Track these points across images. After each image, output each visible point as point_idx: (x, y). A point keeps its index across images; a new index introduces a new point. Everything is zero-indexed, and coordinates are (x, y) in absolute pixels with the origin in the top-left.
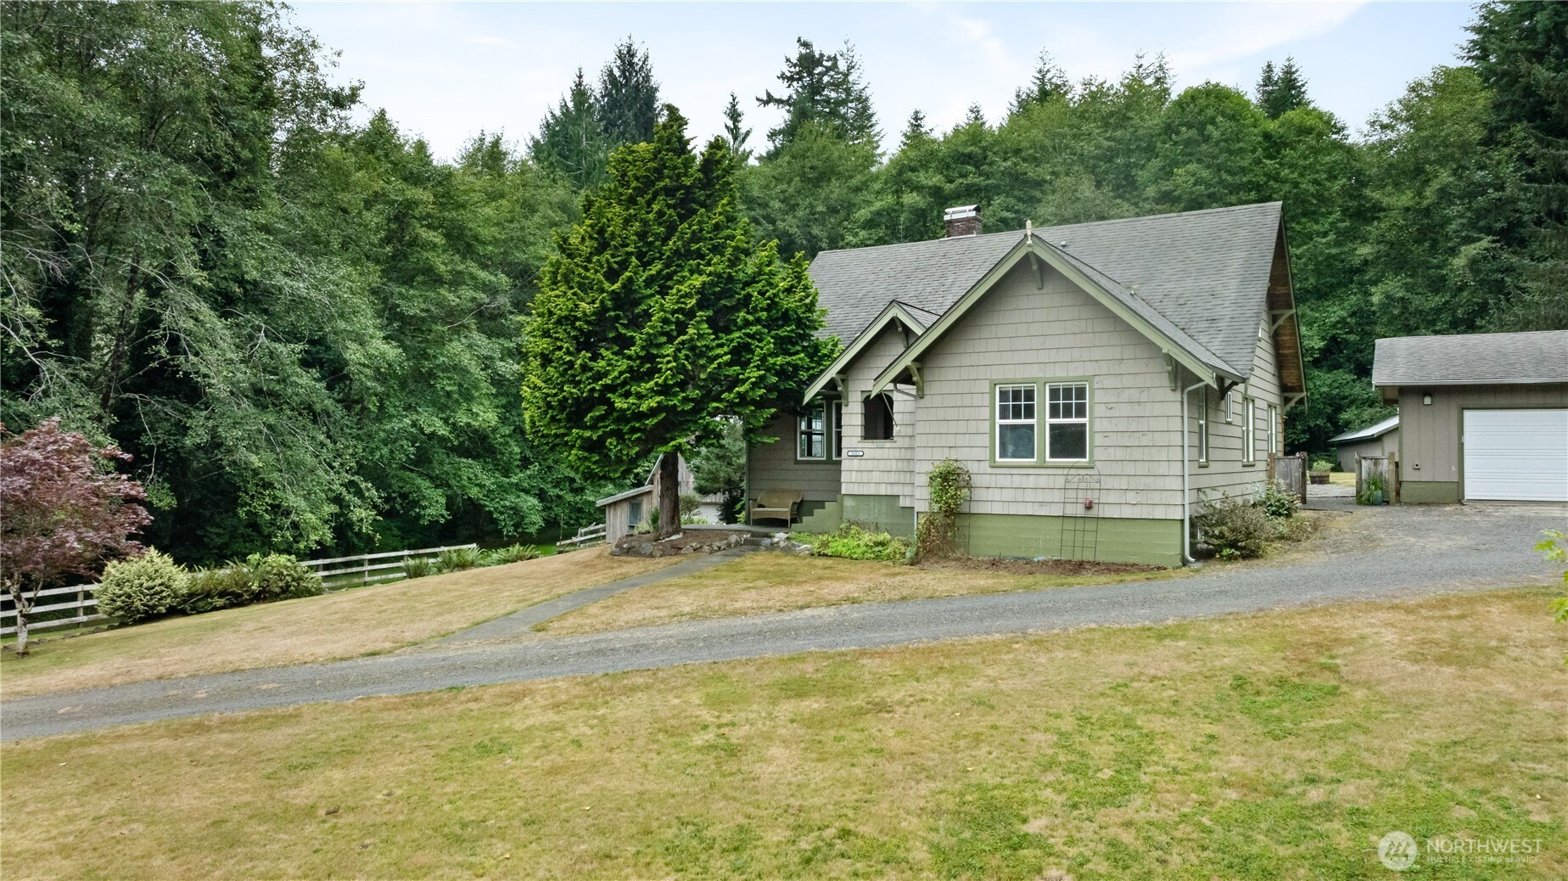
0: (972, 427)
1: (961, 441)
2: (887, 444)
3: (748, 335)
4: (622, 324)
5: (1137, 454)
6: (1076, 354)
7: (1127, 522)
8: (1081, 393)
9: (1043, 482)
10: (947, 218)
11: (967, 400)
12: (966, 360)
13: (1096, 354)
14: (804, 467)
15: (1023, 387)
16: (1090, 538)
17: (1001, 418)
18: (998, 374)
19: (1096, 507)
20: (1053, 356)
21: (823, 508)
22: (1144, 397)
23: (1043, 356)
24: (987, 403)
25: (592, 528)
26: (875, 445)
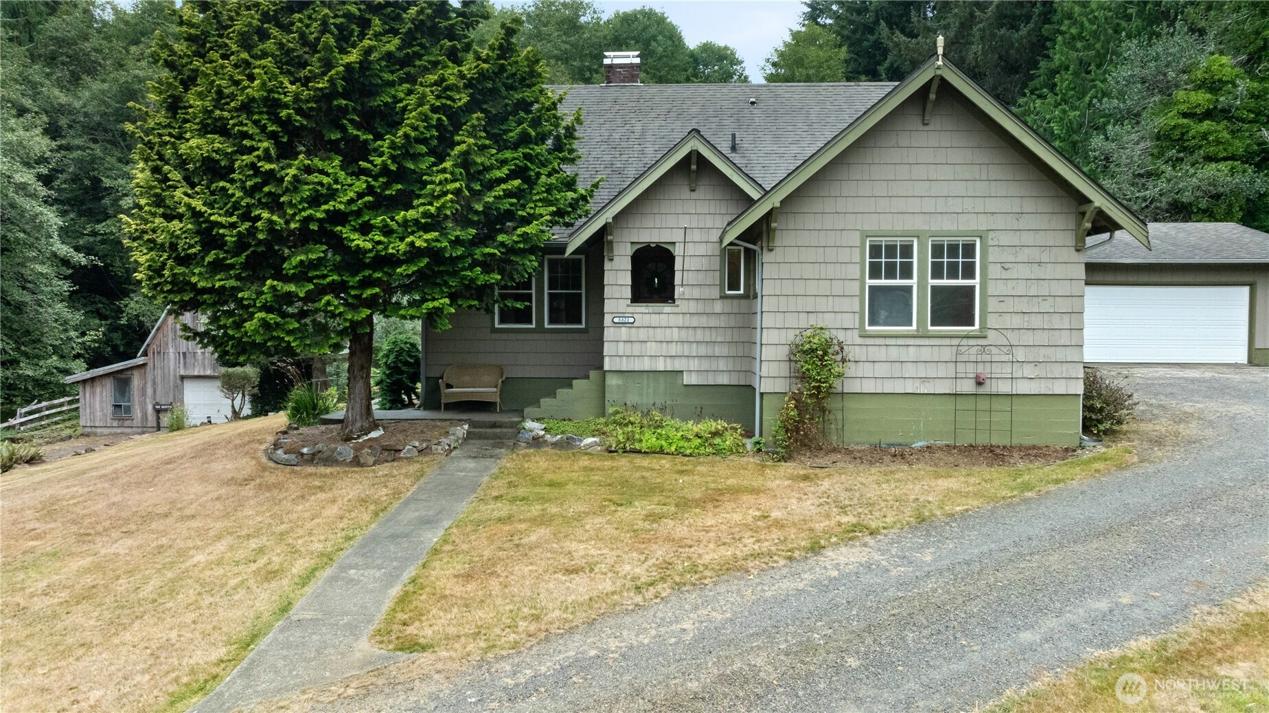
0: (838, 288)
1: (822, 304)
2: (667, 308)
3: (527, 157)
4: (352, 121)
5: (1036, 322)
6: (968, 204)
7: (1023, 399)
8: (969, 250)
9: (926, 354)
10: (607, 61)
11: (831, 254)
12: (829, 205)
13: (992, 205)
14: (505, 336)
15: (898, 241)
16: (984, 418)
17: (871, 278)
18: (870, 224)
19: (988, 382)
20: (941, 206)
21: (570, 386)
22: (1045, 258)
23: (929, 206)
24: (857, 258)
25: (33, 407)
26: (651, 310)
